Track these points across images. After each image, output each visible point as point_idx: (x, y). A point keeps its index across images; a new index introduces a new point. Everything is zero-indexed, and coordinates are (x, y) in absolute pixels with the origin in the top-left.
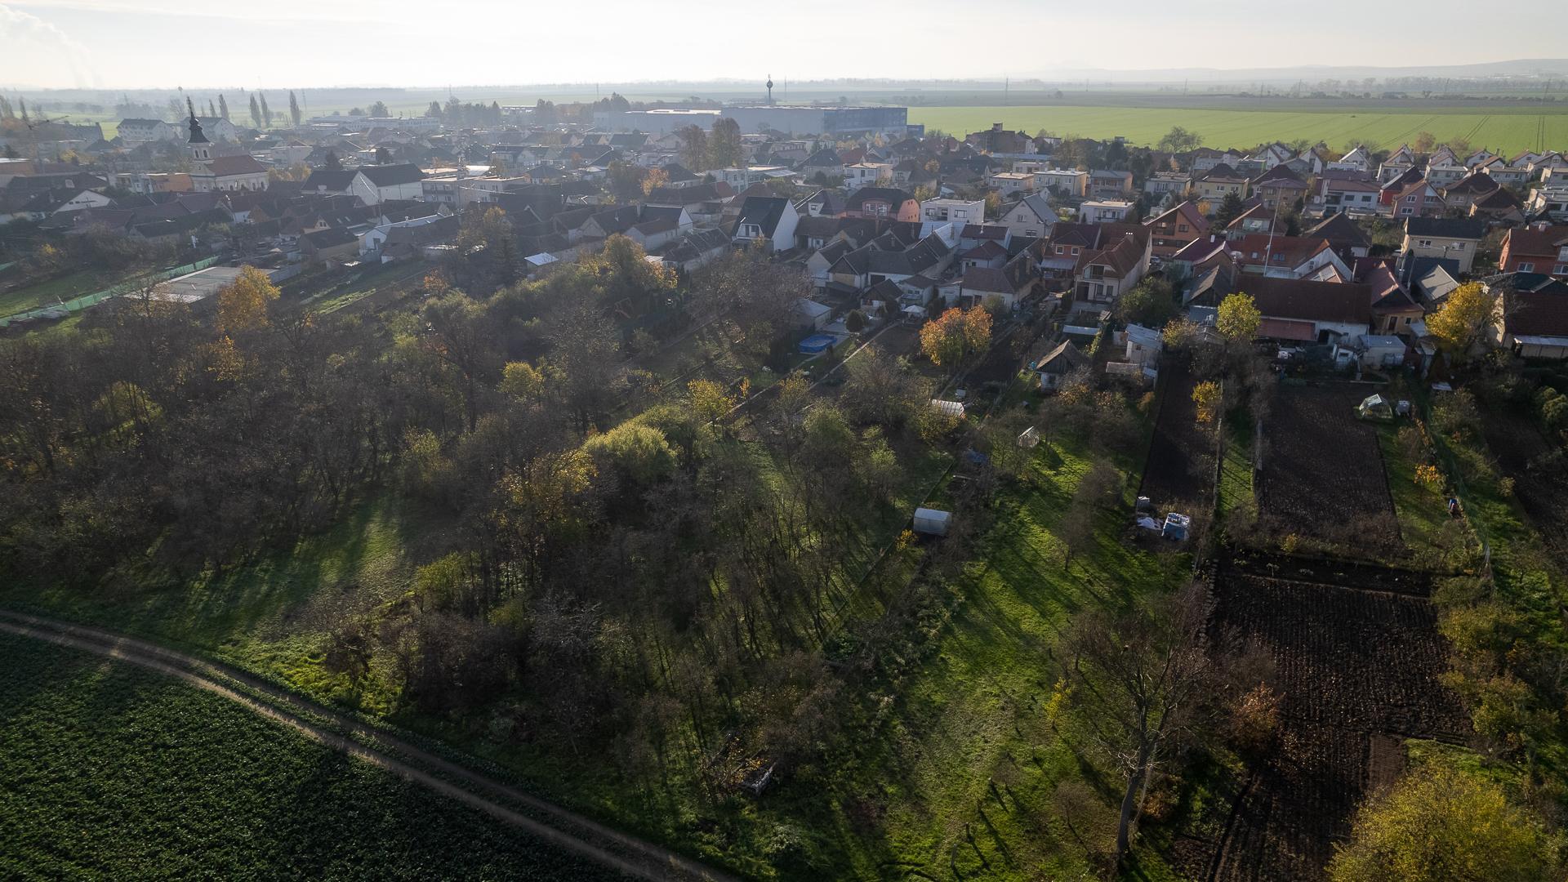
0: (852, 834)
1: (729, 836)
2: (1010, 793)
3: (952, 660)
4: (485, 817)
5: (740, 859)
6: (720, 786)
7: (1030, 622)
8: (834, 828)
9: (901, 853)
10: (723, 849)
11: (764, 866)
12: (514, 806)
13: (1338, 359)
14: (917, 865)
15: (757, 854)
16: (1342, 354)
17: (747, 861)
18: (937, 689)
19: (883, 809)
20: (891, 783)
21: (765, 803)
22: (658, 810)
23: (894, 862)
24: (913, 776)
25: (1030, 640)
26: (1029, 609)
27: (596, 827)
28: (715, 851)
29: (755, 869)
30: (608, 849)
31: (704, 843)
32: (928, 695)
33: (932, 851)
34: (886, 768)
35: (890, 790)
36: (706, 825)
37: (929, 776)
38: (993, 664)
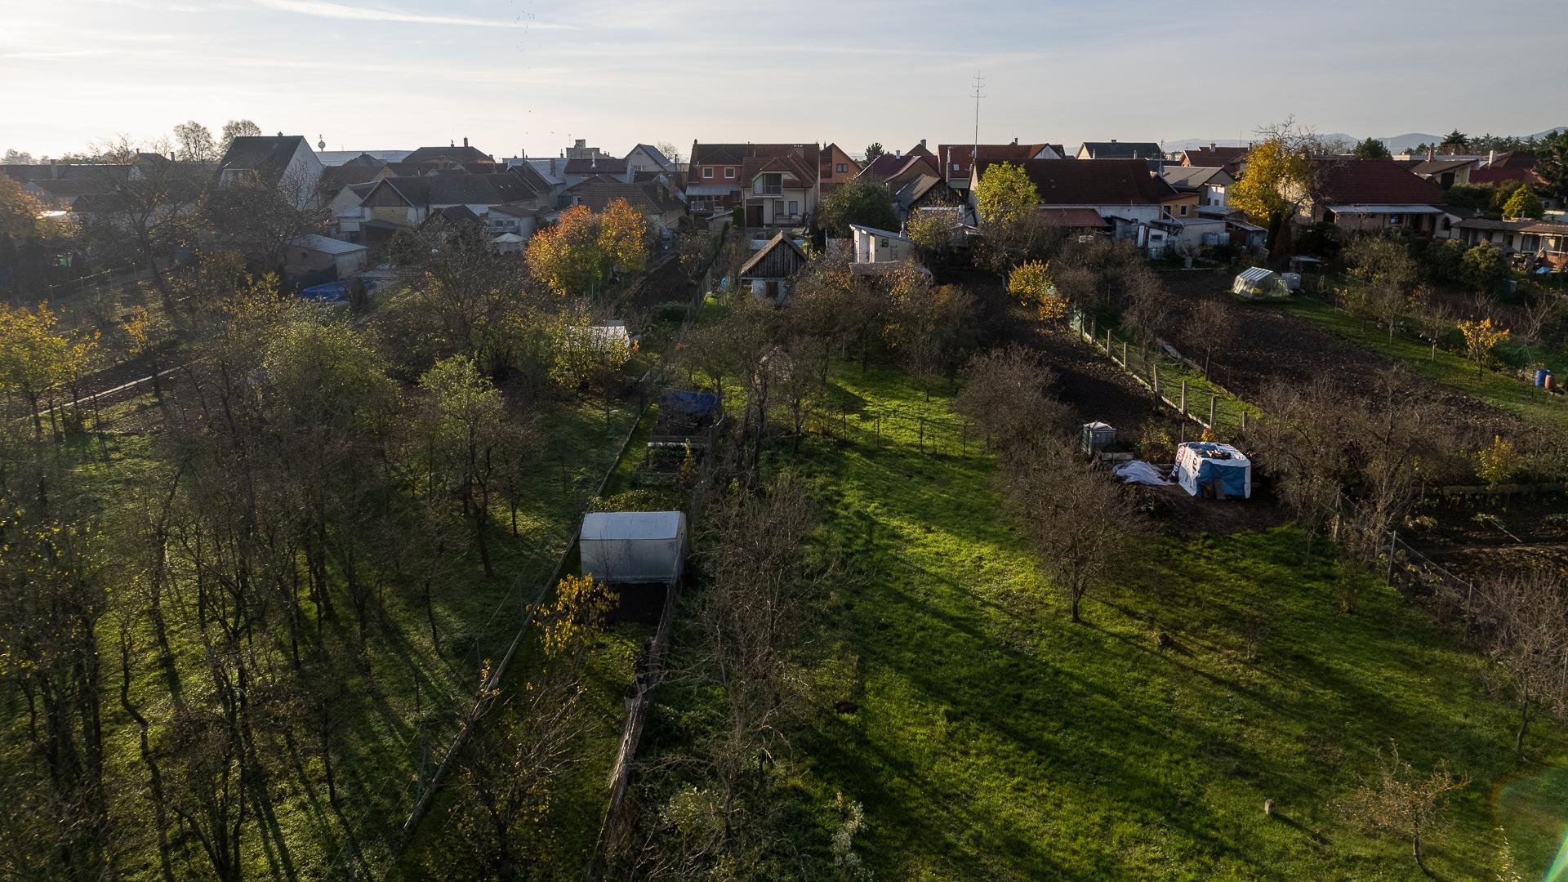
13: (1151, 244)
16: (1156, 238)
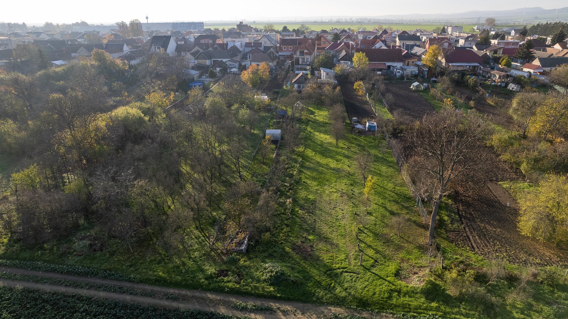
0: (303, 261)
1: (238, 275)
2: (366, 228)
3: (309, 182)
4: (80, 298)
5: (250, 286)
6: (222, 253)
7: (333, 164)
8: (293, 260)
9: (332, 264)
10: (239, 283)
11: (265, 286)
12: (99, 288)
13: (397, 74)
14: (343, 268)
15: (258, 281)
17: (255, 286)
18: (308, 193)
19: (312, 246)
20: (309, 235)
21: (251, 256)
22: (191, 271)
23: (331, 269)
24: (317, 230)
25: (337, 170)
26: (330, 160)
27: (156, 289)
28: (234, 285)
29: (260, 289)
30: (168, 299)
31: (225, 282)
32: (306, 196)
33: (347, 260)
34: (303, 229)
35: (311, 237)
36: (223, 273)
37: (325, 229)
38: (327, 181)
